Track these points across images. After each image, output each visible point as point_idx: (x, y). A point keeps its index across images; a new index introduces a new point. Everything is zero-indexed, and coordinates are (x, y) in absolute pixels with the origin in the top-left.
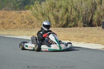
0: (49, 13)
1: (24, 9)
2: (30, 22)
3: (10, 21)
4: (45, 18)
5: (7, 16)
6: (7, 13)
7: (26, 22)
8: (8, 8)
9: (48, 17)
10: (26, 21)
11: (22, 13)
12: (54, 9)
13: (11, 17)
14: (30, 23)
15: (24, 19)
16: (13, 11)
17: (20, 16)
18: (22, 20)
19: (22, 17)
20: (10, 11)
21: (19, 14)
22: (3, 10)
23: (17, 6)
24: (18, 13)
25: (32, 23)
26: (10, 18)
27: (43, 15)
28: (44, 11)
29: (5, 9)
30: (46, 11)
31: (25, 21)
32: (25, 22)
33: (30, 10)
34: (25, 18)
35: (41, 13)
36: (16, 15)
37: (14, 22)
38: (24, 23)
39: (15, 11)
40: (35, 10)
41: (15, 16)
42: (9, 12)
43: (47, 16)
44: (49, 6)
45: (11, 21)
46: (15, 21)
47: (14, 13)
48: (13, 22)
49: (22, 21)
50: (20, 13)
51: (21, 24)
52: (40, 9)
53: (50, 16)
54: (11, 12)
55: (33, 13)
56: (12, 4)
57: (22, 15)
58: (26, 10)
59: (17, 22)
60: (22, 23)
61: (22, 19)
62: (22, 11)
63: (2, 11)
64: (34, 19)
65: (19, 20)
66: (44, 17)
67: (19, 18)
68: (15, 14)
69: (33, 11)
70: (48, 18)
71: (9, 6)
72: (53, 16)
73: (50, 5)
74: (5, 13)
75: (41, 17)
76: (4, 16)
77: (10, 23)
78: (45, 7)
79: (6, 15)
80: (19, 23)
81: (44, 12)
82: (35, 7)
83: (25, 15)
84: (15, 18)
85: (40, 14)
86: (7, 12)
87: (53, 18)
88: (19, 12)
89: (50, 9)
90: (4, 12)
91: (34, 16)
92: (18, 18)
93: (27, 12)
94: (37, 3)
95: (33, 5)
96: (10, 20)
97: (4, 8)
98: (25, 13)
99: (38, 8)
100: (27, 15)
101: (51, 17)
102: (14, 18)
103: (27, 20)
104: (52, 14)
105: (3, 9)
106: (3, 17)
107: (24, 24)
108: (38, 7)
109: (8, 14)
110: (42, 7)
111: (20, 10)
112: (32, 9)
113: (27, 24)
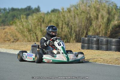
0: (36, 28)
1: (8, 25)
2: (15, 40)
4: (31, 35)
9: (35, 34)
11: (5, 29)
12: (42, 24)
14: (15, 41)
15: (8, 36)
17: (4, 33)
18: (6, 37)
19: (6, 34)
21: (2, 30)
24: (2, 29)
25: (17, 41)
27: (29, 31)
28: (30, 26)
30: (33, 26)
31: (9, 38)
32: (9, 39)
33: (14, 25)
34: (10, 35)
35: (26, 28)
38: (7, 40)
40: (20, 25)
43: (33, 33)
44: (36, 21)
49: (5, 38)
50: (4, 29)
51: (4, 42)
52: (26, 24)
53: (38, 32)
55: (18, 29)
57: (5, 32)
58: (10, 26)
60: (6, 40)
61: (5, 36)
62: (5, 27)
64: (19, 36)
65: (1, 38)
66: (30, 34)
67: (3, 35)
69: (18, 26)
73: (37, 19)
75: (27, 33)
78: (32, 22)
80: (2, 40)
81: (30, 28)
82: (20, 22)
83: (9, 32)
85: (26, 30)
87: (41, 34)
88: (3, 27)
89: (37, 24)
91: (19, 32)
92: (1, 34)
93: (12, 28)
94: (23, 18)
95: (18, 19)
98: (9, 29)
99: (24, 23)
100: (12, 31)
101: (38, 34)
103: (12, 37)
104: (40, 30)
107: (7, 41)
108: (24, 21)
110: (28, 22)
111: (4, 25)
112: (17, 24)
113: (11, 42)
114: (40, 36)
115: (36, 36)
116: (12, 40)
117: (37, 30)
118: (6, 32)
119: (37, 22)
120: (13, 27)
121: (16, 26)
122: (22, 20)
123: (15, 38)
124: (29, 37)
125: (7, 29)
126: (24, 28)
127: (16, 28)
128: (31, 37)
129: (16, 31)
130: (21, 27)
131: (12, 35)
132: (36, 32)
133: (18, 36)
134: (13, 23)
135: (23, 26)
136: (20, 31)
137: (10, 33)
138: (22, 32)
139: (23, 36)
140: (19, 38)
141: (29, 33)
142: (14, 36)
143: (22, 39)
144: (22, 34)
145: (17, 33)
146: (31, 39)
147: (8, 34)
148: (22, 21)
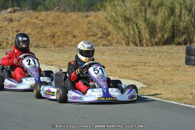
0: (137, 15)
1: (94, 10)
2: (104, 34)
3: (66, 32)
4: (130, 26)
5: (62, 22)
6: (61, 17)
7: (96, 34)
8: (64, 6)
9: (137, 25)
10: (97, 32)
11: (89, 16)
12: (148, 9)
13: (69, 24)
14: (104, 36)
15: (93, 28)
16: (73, 13)
17: (86, 22)
18: (90, 30)
19: (90, 25)
20: (69, 12)
21: (84, 18)
22: (55, 10)
24: (83, 16)
25: (108, 36)
26: (67, 26)
27: (127, 20)
28: (128, 13)
29: (58, 9)
30: (132, 13)
31: (95, 32)
32: (94, 34)
33: (103, 11)
34: (96, 26)
35: (122, 16)
36: (77, 20)
37: (74, 34)
38: (92, 35)
39: (77, 13)
40: (112, 10)
41: (77, 22)
42: (65, 15)
43: (133, 23)
44: (137, 4)
45: (68, 32)
46: (76, 32)
47: (74, 16)
48: (72, 33)
49: (88, 31)
50: (87, 17)
51: (86, 37)
52: (121, 9)
53: (140, 22)
54: (70, 14)
55: (108, 17)
57: (89, 21)
58: (97, 12)
59: (79, 34)
60: (89, 35)
61: (89, 28)
62: (89, 13)
63: (52, 13)
64: (110, 28)
65: (83, 30)
66: (128, 25)
67: (84, 26)
68: (78, 18)
69: (108, 12)
70: (135, 27)
71: (67, 4)
72: (144, 24)
73: (140, 2)
75: (122, 24)
76: (56, 22)
77: (67, 35)
78: (131, 5)
79: (60, 20)
80: (84, 35)
81: (128, 16)
82: (112, 6)
83: (95, 21)
84: (75, 27)
85: (120, 19)
86: (63, 14)
87: (145, 26)
88: (85, 14)
89: (139, 9)
90: (57, 14)
91: (110, 22)
92: (83, 25)
93: (100, 15)
96: (67, 30)
97: (58, 7)
98: (95, 16)
99: (118, 8)
100: (100, 20)
101: (141, 25)
102: (75, 25)
103: (99, 30)
104: (143, 19)
105: (56, 8)
106: (53, 23)
107: (92, 37)
108: (118, 5)
109: (63, 18)
110: (125, 6)
111: (88, 11)
112: (108, 9)
113: (98, 38)
114: (144, 29)
115: (138, 28)
116: (99, 35)
117: (140, 19)
118: (91, 22)
119: (138, 6)
120: (102, 14)
121: (105, 11)
122: (116, 2)
123: (104, 31)
124: (126, 30)
125: (93, 16)
126: (118, 16)
127: (105, 15)
128: (129, 30)
129: (105, 20)
130: (114, 14)
132: (137, 22)
135: (116, 13)
136: (112, 21)
138: (115, 22)
139: (116, 29)
140: (110, 31)
141: (125, 24)
142: (103, 28)
143: (116, 33)
144: (115, 25)
146: (129, 34)
147: (93, 25)
148: (115, 5)
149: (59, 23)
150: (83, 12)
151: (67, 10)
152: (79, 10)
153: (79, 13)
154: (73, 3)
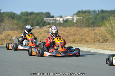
1: (98, 26)
2: (104, 40)
3: (81, 39)
6: (78, 30)
7: (100, 40)
8: (80, 24)
11: (95, 30)
13: (83, 34)
14: (104, 41)
15: (97, 37)
17: (94, 33)
18: (96, 38)
19: (96, 35)
20: (83, 27)
21: (92, 31)
22: (75, 27)
23: (90, 23)
24: (91, 30)
25: (107, 41)
26: (82, 35)
29: (76, 26)
31: (98, 39)
32: (98, 40)
33: (104, 26)
34: (99, 36)
37: (87, 40)
38: (97, 41)
39: (87, 28)
40: (109, 26)
41: (88, 33)
42: (81, 29)
45: (83, 39)
46: (87, 39)
47: (86, 29)
48: (85, 40)
49: (95, 38)
50: (94, 30)
51: (93, 42)
54: (83, 29)
55: (107, 30)
56: (85, 20)
57: (95, 33)
58: (100, 27)
59: (89, 40)
60: (95, 40)
61: (95, 37)
62: (95, 28)
63: (73, 28)
64: (109, 36)
65: (91, 38)
67: (92, 35)
68: (88, 31)
69: (107, 27)
71: (82, 23)
74: (77, 30)
76: (76, 33)
77: (82, 41)
79: (78, 32)
80: (92, 40)
82: (109, 24)
83: (98, 33)
86: (79, 29)
88: (93, 29)
91: (108, 33)
92: (91, 35)
93: (101, 29)
94: (112, 19)
95: (107, 21)
96: (82, 38)
97: (76, 25)
98: (99, 30)
99: (113, 25)
100: (101, 32)
102: (87, 35)
103: (101, 38)
105: (75, 25)
106: (74, 34)
107: (97, 42)
108: (113, 23)
109: (80, 31)
111: (94, 27)
112: (107, 25)
113: (101, 42)
116: (101, 41)
118: (96, 33)
120: (103, 28)
121: (105, 27)
122: (111, 21)
123: (104, 38)
125: (97, 30)
126: (113, 29)
127: (105, 29)
129: (105, 32)
130: (110, 28)
131: (101, 35)
133: (107, 37)
134: (102, 24)
135: (112, 27)
136: (109, 32)
137: (100, 34)
138: (111, 33)
139: (112, 37)
140: (108, 39)
142: (104, 37)
143: (112, 39)
144: (111, 34)
145: (106, 34)
147: (98, 34)
148: (111, 23)
149: (77, 34)
150: (91, 27)
151: (82, 26)
152: (89, 26)
153: (89, 28)
154: (85, 22)
